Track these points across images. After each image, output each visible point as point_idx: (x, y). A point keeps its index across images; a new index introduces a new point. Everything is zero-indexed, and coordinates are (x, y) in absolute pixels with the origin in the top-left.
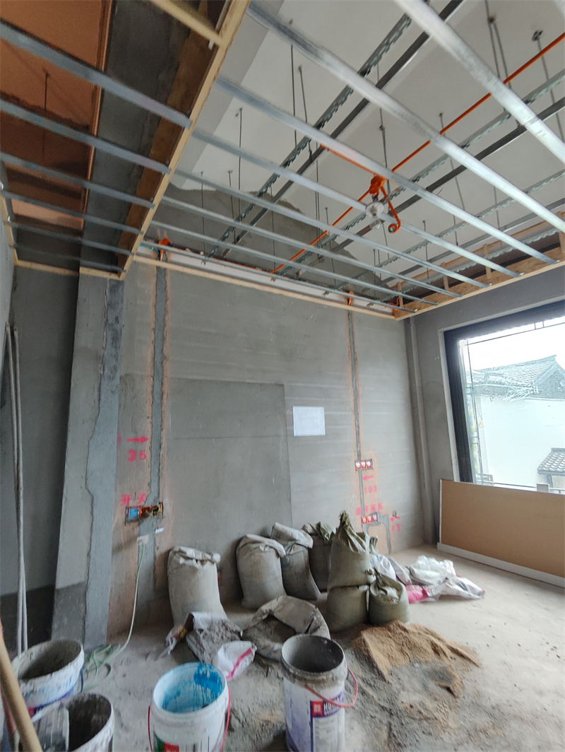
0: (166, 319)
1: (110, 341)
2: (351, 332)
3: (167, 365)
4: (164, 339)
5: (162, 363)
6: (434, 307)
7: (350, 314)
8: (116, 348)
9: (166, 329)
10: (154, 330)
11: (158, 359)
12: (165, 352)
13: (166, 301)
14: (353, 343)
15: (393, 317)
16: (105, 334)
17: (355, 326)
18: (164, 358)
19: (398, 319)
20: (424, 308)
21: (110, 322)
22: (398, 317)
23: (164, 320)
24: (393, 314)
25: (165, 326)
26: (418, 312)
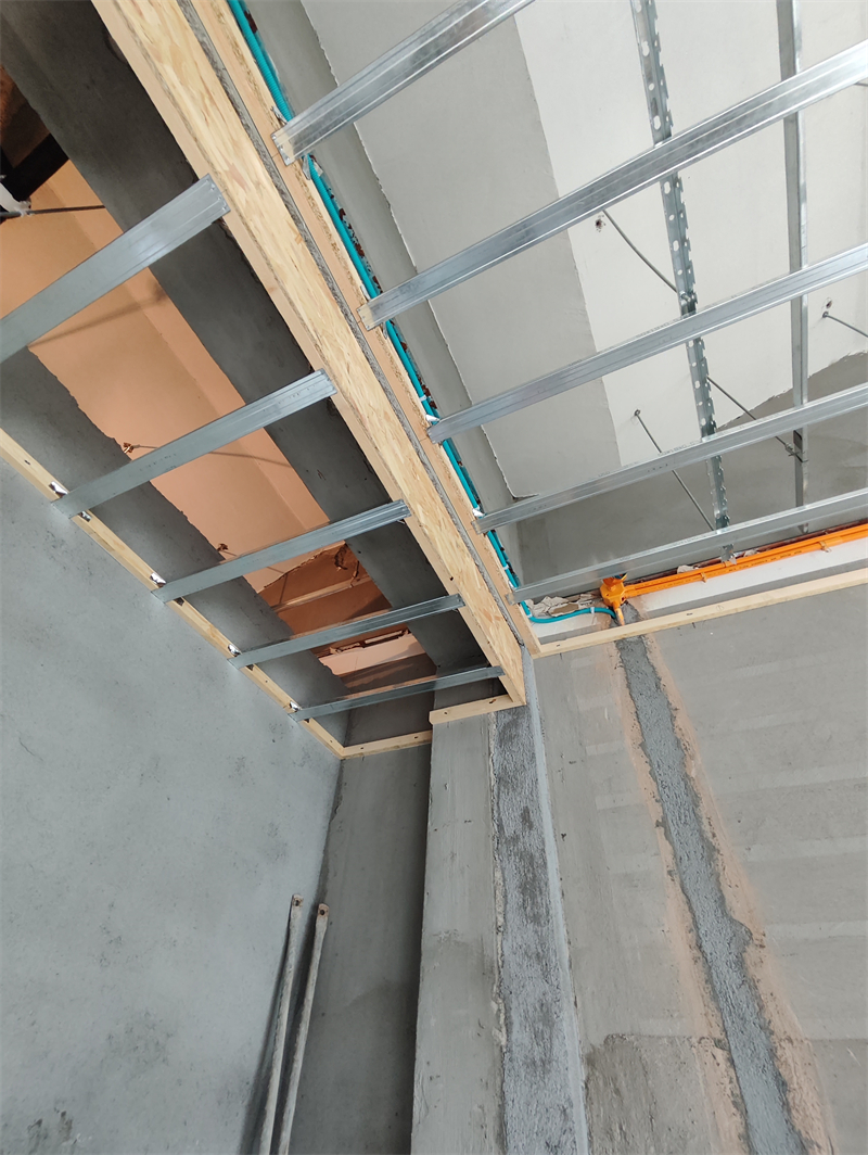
0: (693, 774)
1: (515, 897)
3: (770, 973)
4: (710, 851)
5: (740, 963)
8: (536, 919)
9: (704, 810)
10: (662, 824)
11: (717, 947)
12: (738, 908)
13: (673, 718)
16: (498, 875)
18: (742, 938)
21: (509, 832)
23: (686, 778)
25: (696, 801)
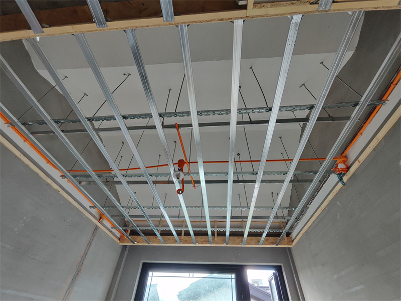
2: (89, 244)
6: (147, 245)
7: (96, 228)
14: (86, 254)
15: (118, 241)
17: (94, 240)
19: (121, 244)
20: (141, 243)
22: (122, 242)
24: (119, 239)
26: (136, 244)
